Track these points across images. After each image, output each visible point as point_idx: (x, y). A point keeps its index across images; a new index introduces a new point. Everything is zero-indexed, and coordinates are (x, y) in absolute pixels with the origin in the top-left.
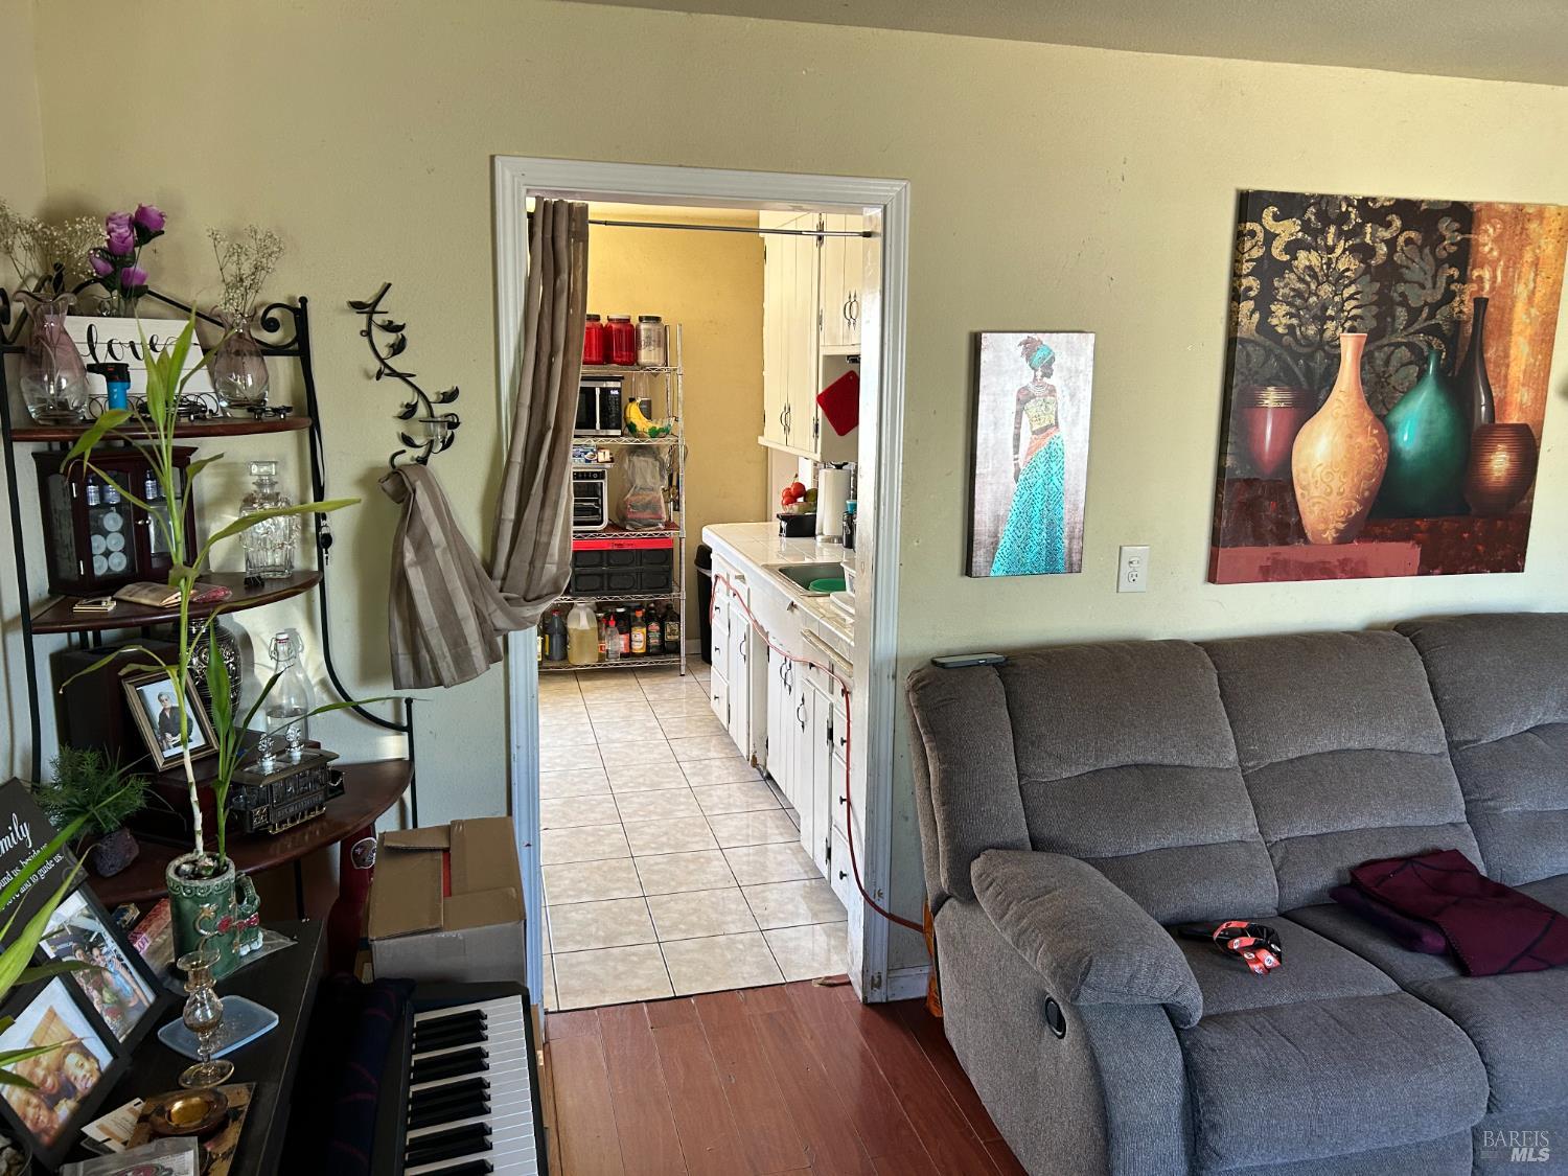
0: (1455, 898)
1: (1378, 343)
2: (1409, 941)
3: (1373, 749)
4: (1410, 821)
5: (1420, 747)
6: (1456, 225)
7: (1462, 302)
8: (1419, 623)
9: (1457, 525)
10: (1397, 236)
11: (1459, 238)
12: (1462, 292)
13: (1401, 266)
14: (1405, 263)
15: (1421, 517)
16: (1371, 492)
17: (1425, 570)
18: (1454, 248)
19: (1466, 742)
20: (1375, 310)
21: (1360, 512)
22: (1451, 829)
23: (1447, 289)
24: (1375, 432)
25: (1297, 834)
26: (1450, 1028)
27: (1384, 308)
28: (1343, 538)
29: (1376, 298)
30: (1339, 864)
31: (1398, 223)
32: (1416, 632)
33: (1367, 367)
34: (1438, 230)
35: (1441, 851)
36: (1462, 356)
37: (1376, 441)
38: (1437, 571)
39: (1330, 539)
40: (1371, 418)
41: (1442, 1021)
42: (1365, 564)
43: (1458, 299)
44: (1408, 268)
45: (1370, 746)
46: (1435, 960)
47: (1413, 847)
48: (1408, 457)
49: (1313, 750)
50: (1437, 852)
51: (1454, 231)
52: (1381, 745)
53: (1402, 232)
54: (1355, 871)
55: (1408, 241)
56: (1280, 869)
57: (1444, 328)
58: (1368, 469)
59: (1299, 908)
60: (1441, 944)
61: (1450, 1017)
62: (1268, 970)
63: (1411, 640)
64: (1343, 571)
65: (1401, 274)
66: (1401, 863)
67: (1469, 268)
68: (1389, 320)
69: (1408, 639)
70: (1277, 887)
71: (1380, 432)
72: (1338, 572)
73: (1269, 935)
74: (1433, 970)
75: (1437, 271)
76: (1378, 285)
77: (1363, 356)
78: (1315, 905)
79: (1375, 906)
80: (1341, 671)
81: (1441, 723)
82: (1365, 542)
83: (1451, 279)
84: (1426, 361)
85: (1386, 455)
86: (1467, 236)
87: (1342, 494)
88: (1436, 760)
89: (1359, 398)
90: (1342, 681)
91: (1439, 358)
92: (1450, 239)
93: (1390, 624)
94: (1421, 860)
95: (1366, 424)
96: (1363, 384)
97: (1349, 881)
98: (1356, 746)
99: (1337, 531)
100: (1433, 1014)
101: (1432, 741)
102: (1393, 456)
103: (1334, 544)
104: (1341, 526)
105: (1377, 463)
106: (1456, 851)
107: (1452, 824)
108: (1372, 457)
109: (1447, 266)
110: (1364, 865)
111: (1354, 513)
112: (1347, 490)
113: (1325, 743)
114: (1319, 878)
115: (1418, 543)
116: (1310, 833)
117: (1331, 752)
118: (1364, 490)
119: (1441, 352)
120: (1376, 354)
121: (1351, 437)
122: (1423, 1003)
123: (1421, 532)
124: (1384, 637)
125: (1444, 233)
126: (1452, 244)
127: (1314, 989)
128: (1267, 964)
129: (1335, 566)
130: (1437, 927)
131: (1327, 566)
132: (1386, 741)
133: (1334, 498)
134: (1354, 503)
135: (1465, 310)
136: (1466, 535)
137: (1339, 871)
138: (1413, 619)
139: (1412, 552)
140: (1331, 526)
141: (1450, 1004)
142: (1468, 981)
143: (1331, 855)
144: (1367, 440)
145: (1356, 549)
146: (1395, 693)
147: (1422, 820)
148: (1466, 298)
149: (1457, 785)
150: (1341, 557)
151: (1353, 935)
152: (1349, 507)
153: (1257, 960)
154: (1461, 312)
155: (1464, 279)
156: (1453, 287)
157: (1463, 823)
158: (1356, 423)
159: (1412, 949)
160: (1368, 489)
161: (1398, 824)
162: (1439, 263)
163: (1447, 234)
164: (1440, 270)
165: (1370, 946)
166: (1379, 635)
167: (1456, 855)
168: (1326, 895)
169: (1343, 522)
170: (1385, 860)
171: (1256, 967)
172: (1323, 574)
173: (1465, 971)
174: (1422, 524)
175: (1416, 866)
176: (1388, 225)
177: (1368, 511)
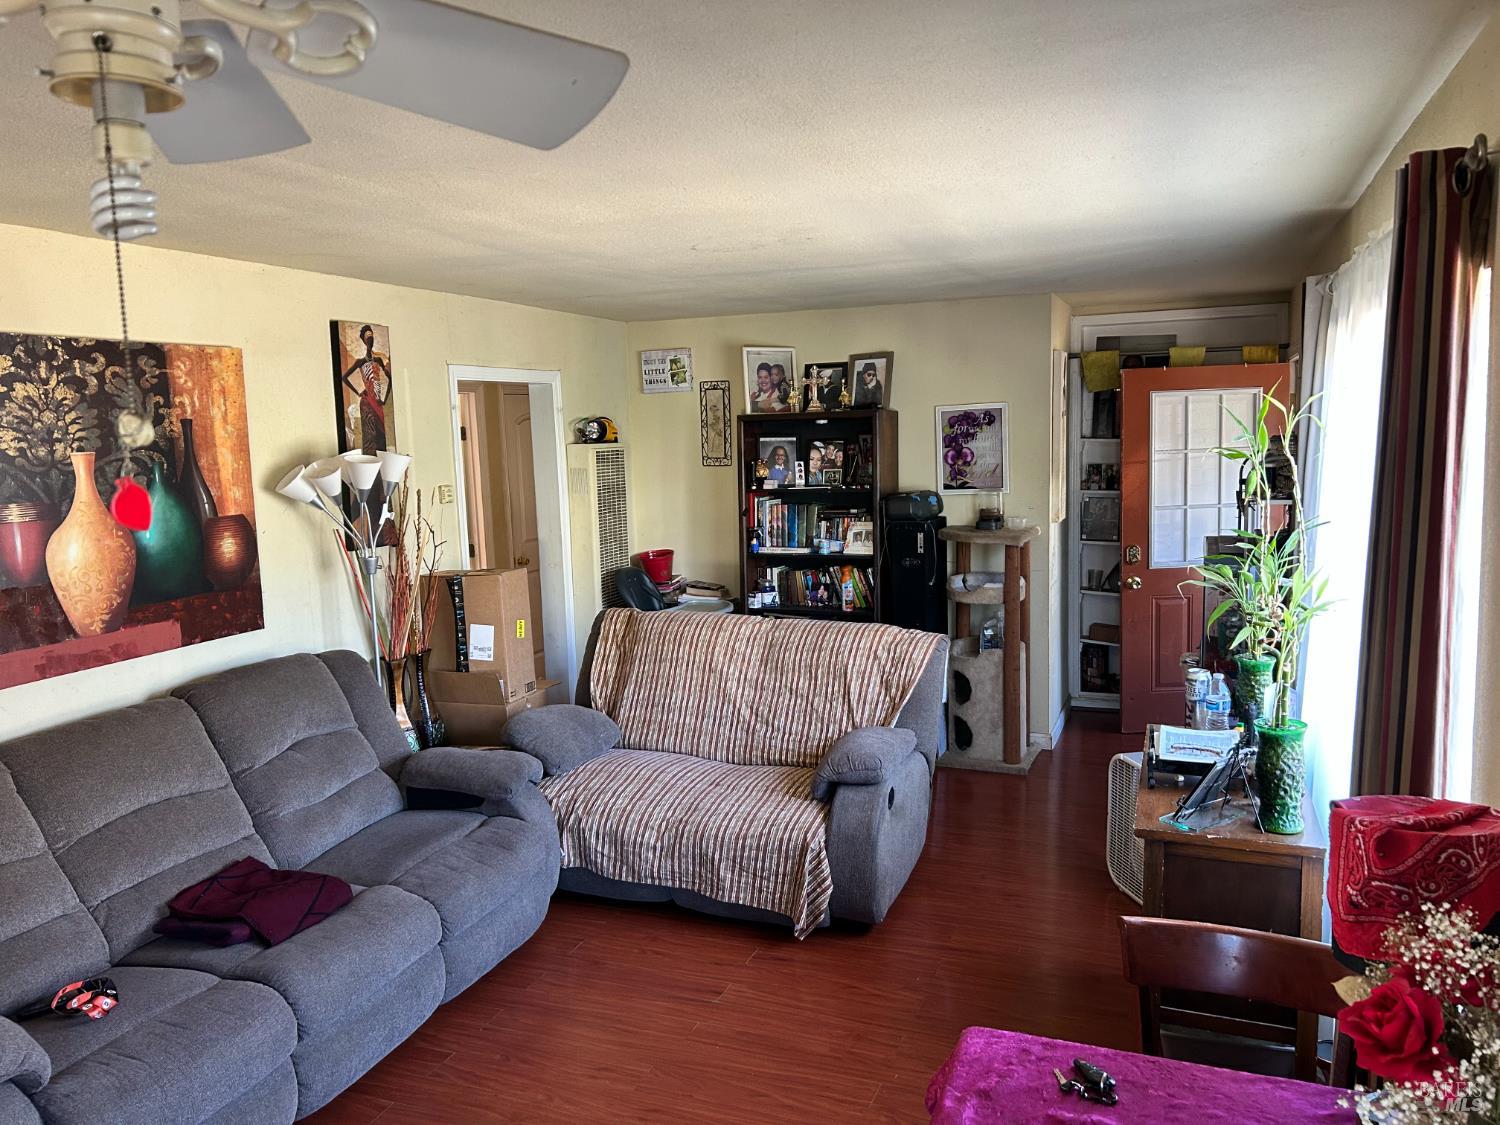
0: (253, 893)
1: (107, 459)
2: (221, 941)
3: (169, 799)
4: (210, 847)
5: (209, 785)
6: (153, 362)
7: (171, 423)
8: (190, 685)
9: (205, 600)
10: (104, 370)
11: (157, 372)
12: (170, 415)
13: (113, 395)
14: (115, 392)
15: (176, 599)
16: (127, 585)
17: (188, 640)
18: (155, 381)
19: (244, 771)
20: (97, 432)
21: (122, 602)
22: (245, 842)
23: (156, 412)
24: (120, 533)
25: (116, 891)
26: (260, 991)
27: (105, 430)
28: (110, 627)
29: (96, 422)
30: (158, 903)
31: (102, 359)
32: (189, 694)
33: (100, 480)
34: (138, 366)
35: (238, 862)
36: (180, 466)
37: (122, 541)
38: (197, 640)
39: (98, 630)
40: (113, 522)
41: (253, 988)
42: (135, 646)
43: (167, 420)
44: (119, 396)
45: (168, 796)
46: (245, 946)
47: (216, 867)
48: (153, 551)
49: (117, 815)
50: (236, 864)
51: (152, 367)
52: (176, 793)
53: (107, 367)
54: (170, 904)
55: (115, 375)
56: (106, 926)
57: (161, 444)
58: (121, 565)
59: (131, 953)
60: (246, 931)
61: (259, 982)
62: (106, 1012)
63: (186, 701)
64: (116, 655)
65: (114, 402)
66: (209, 883)
67: (171, 396)
68: (112, 439)
69: (182, 700)
70: (106, 943)
71: (125, 533)
72: (111, 656)
73: (104, 983)
74: (244, 954)
75: (144, 398)
76: (96, 411)
77: (95, 471)
78: (145, 943)
79: (191, 925)
80: (129, 740)
81: (221, 761)
82: (131, 626)
83: (157, 405)
84: (151, 471)
85: (133, 551)
86: (164, 370)
87: (101, 590)
88: (223, 792)
89: (100, 506)
90: (131, 749)
91: (162, 469)
92: (150, 373)
93: (168, 691)
94: (223, 875)
95: (110, 528)
96: (100, 494)
97: (168, 914)
98: (155, 800)
99: (103, 622)
100: (247, 985)
101: (217, 777)
102: (140, 552)
103: (102, 633)
104: (106, 617)
105: (127, 559)
106: (250, 857)
107: (245, 838)
108: (122, 555)
109: (152, 394)
110: (179, 896)
111: (115, 604)
112: (105, 586)
113: (125, 808)
114: (144, 920)
115: (177, 620)
116: (127, 886)
117: (134, 812)
118: (120, 584)
119: (163, 464)
120: (107, 469)
121: (99, 540)
122: (238, 982)
123: (178, 611)
124: (162, 703)
125: (144, 368)
126: (152, 377)
127: (149, 1009)
128: (105, 1007)
129: (108, 653)
130: (241, 920)
131: (101, 653)
132: (182, 788)
133: (94, 594)
134: (114, 596)
135: (175, 429)
136: (214, 607)
137: (159, 909)
138: (187, 683)
139: (173, 628)
140: (97, 618)
141: (259, 972)
142: (270, 950)
143: (150, 898)
144: (114, 541)
145: (124, 635)
146: (178, 748)
147: (220, 843)
148: (174, 419)
149: (243, 806)
150: (112, 644)
151: (178, 955)
152: (110, 599)
153: (95, 1007)
154: (172, 430)
155: (168, 404)
156: (161, 411)
157: (253, 834)
158: (101, 528)
159: (224, 945)
160: (124, 582)
161: (201, 852)
162: (145, 392)
163: (147, 369)
164: (147, 399)
165: (192, 958)
166: (158, 702)
167: (250, 861)
168: (151, 932)
169: (108, 614)
170: (197, 885)
171: (95, 1014)
172: (99, 661)
173: (267, 944)
174: (178, 604)
175: (220, 880)
176: (94, 362)
177: (128, 599)
